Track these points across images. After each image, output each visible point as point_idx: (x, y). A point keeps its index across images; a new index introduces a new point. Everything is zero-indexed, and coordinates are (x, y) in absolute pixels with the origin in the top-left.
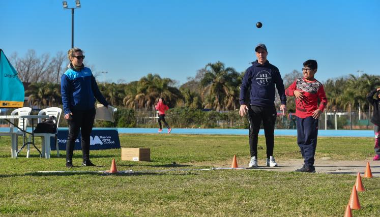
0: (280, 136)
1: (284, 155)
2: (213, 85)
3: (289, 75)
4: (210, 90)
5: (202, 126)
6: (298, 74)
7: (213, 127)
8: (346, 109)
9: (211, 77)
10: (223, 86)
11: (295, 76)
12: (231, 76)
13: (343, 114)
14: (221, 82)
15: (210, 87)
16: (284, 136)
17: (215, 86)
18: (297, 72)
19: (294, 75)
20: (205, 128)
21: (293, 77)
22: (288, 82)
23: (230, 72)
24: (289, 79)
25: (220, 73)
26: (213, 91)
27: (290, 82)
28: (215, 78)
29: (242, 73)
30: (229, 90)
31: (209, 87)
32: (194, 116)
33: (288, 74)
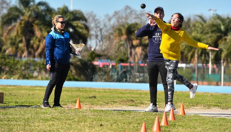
0: (110, 89)
1: (117, 103)
2: (21, 24)
3: (119, 12)
4: (16, 29)
5: (15, 76)
6: (131, 12)
7: (28, 78)
8: (190, 60)
9: (17, 13)
10: (33, 26)
11: (127, 13)
12: (44, 13)
13: (188, 66)
14: (31, 20)
15: (17, 27)
16: (115, 90)
17: (23, 25)
18: (130, 8)
19: (125, 12)
20: (18, 79)
21: (124, 15)
22: (118, 21)
23: (42, 8)
24: (119, 17)
25: (29, 8)
26: (20, 32)
27: (120, 21)
28: (23, 14)
29: (59, 9)
30: (41, 30)
31: (15, 26)
32: (6, 65)
33: (117, 11)
